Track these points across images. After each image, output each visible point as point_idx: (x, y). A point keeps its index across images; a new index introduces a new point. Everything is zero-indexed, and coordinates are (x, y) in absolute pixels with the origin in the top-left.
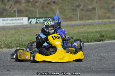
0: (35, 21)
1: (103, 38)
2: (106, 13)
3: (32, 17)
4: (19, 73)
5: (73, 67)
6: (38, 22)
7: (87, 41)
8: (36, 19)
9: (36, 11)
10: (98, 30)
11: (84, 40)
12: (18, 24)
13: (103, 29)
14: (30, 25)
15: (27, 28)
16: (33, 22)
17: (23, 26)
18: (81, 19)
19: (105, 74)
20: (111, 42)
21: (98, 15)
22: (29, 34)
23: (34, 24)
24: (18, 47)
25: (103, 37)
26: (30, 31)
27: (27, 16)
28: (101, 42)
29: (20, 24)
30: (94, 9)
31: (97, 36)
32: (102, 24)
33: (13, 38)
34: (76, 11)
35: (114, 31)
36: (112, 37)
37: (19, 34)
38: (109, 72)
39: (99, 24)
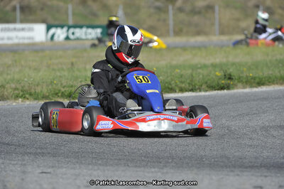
0: (63, 33)
1: (229, 82)
2: (238, 20)
3: (56, 23)
4: (20, 163)
5: (154, 151)
6: (71, 37)
7: (191, 88)
8: (65, 29)
9: (67, 9)
10: (218, 61)
11: (183, 85)
12: (21, 41)
13: (231, 59)
14: (50, 43)
15: (43, 50)
16: (59, 37)
17: (34, 44)
18: (178, 33)
19: (232, 171)
20: (249, 93)
21: (220, 24)
22: (48, 66)
23: (60, 42)
24: (21, 97)
25: (230, 78)
26: (51, 59)
27: (43, 21)
28: (225, 91)
29: (26, 41)
30: (210, 8)
31: (216, 76)
32: (228, 46)
33: (8, 74)
34: (166, 12)
35: (256, 65)
36: (253, 80)
37: (22, 66)
38: (240, 167)
39: (222, 46)
